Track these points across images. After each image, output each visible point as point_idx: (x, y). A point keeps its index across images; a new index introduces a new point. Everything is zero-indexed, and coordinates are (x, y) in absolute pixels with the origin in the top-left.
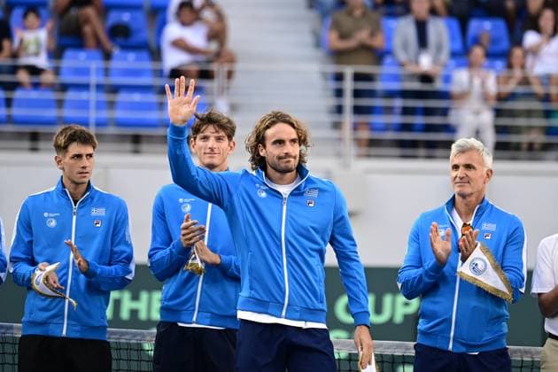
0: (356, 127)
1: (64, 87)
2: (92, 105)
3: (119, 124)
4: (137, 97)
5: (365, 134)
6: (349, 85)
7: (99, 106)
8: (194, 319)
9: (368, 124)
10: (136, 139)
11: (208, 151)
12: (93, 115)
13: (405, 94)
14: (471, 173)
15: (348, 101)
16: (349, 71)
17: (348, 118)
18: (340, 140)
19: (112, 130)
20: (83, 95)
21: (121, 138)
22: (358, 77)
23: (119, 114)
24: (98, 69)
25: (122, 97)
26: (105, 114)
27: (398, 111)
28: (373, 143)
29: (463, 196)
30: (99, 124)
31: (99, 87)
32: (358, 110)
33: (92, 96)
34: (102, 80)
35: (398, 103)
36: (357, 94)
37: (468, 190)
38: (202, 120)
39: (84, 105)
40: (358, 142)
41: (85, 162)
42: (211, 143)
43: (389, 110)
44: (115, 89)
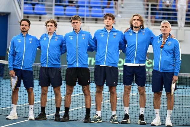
0: (151, 18)
1: (78, 6)
2: (85, 11)
3: (92, 16)
4: (97, 9)
5: (154, 20)
6: (150, 7)
7: (87, 11)
8: (104, 64)
9: (154, 17)
10: (96, 20)
11: (107, 22)
12: (85, 13)
13: (163, 10)
14: (167, 28)
15: (150, 11)
16: (150, 4)
17: (149, 16)
18: (148, 21)
19: (90, 17)
20: (83, 9)
21: (93, 19)
22: (152, 5)
23: (92, 13)
24: (87, 2)
25: (93, 9)
26: (89, 13)
27: (162, 14)
28: (156, 22)
29: (164, 34)
30: (87, 16)
31: (87, 6)
32: (152, 14)
33: (85, 9)
34: (88, 5)
35: (162, 12)
36: (152, 9)
37: (166, 32)
38: (105, 15)
39: (83, 11)
40: (152, 21)
41: (75, 24)
42: (108, 20)
43: (159, 14)
44: (91, 7)
